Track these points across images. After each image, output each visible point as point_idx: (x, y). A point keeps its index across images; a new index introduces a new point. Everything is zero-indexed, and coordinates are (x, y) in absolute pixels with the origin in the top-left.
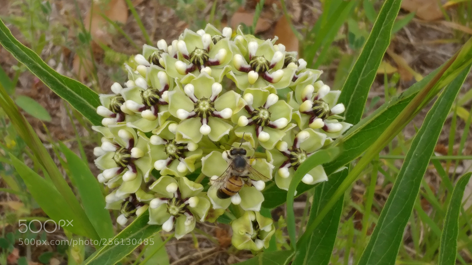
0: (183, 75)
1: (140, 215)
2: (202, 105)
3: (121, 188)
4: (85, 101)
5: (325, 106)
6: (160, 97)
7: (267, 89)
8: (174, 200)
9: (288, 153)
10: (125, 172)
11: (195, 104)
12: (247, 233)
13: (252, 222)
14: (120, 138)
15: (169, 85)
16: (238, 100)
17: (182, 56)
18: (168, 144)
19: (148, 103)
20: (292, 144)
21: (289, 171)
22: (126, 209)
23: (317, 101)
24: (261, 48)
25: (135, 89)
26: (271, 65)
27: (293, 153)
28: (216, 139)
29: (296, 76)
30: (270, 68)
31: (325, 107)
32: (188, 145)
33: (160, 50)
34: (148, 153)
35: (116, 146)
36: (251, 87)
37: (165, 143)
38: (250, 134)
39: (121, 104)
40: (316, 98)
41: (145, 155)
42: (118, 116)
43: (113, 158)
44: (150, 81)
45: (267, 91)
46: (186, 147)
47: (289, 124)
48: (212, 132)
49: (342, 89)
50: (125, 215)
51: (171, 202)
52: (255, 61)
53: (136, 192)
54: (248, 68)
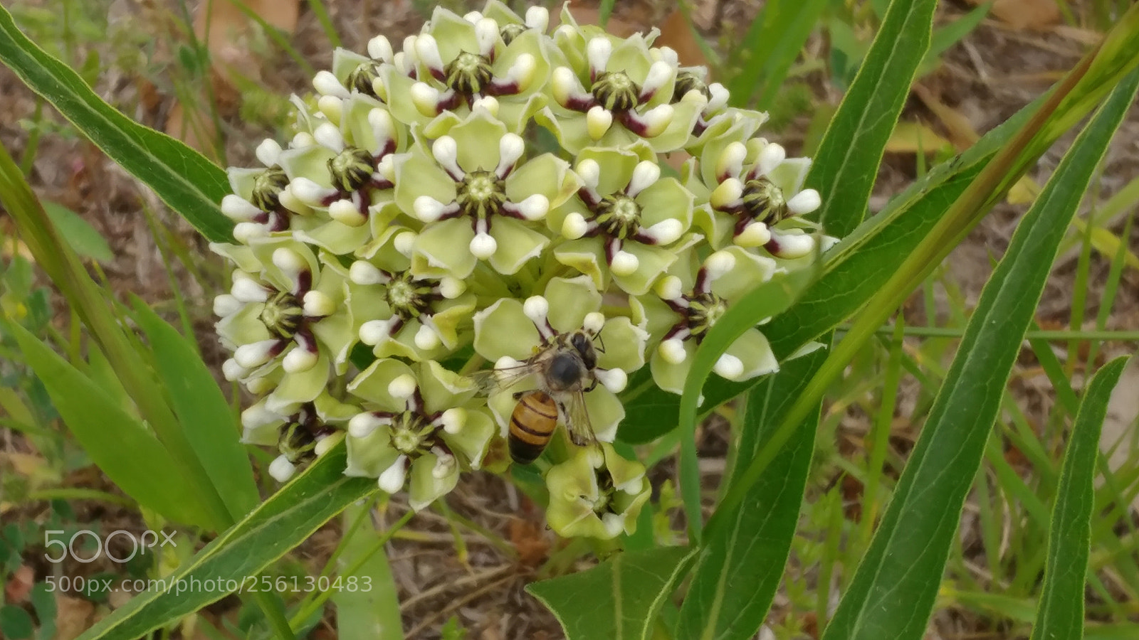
0: (429, 116)
1: (325, 455)
2: (478, 192)
3: (278, 390)
4: (193, 187)
5: (772, 192)
6: (376, 170)
7: (634, 150)
8: (407, 417)
9: (684, 303)
10: (288, 352)
11: (458, 184)
12: (583, 497)
13: (596, 470)
14: (276, 269)
15: (395, 141)
16: (562, 175)
17: (429, 72)
18: (393, 282)
19: (345, 185)
20: (692, 284)
21: (685, 347)
22: (291, 442)
23: (753, 181)
24: (618, 55)
25: (314, 152)
26: (643, 93)
27: (696, 305)
28: (509, 269)
29: (703, 123)
30: (640, 101)
31: (772, 196)
32: (442, 283)
33: (375, 60)
34: (345, 302)
35: (269, 289)
36: (594, 146)
37: (387, 280)
38: (590, 255)
39: (279, 189)
40: (752, 176)
41: (336, 311)
42: (273, 218)
43: (261, 316)
44: (350, 133)
45: (633, 154)
46: (435, 291)
47: (685, 233)
48: (499, 252)
49: (815, 158)
50: (290, 458)
51: (400, 422)
52: (605, 85)
53: (316, 399)
54: (589, 101)
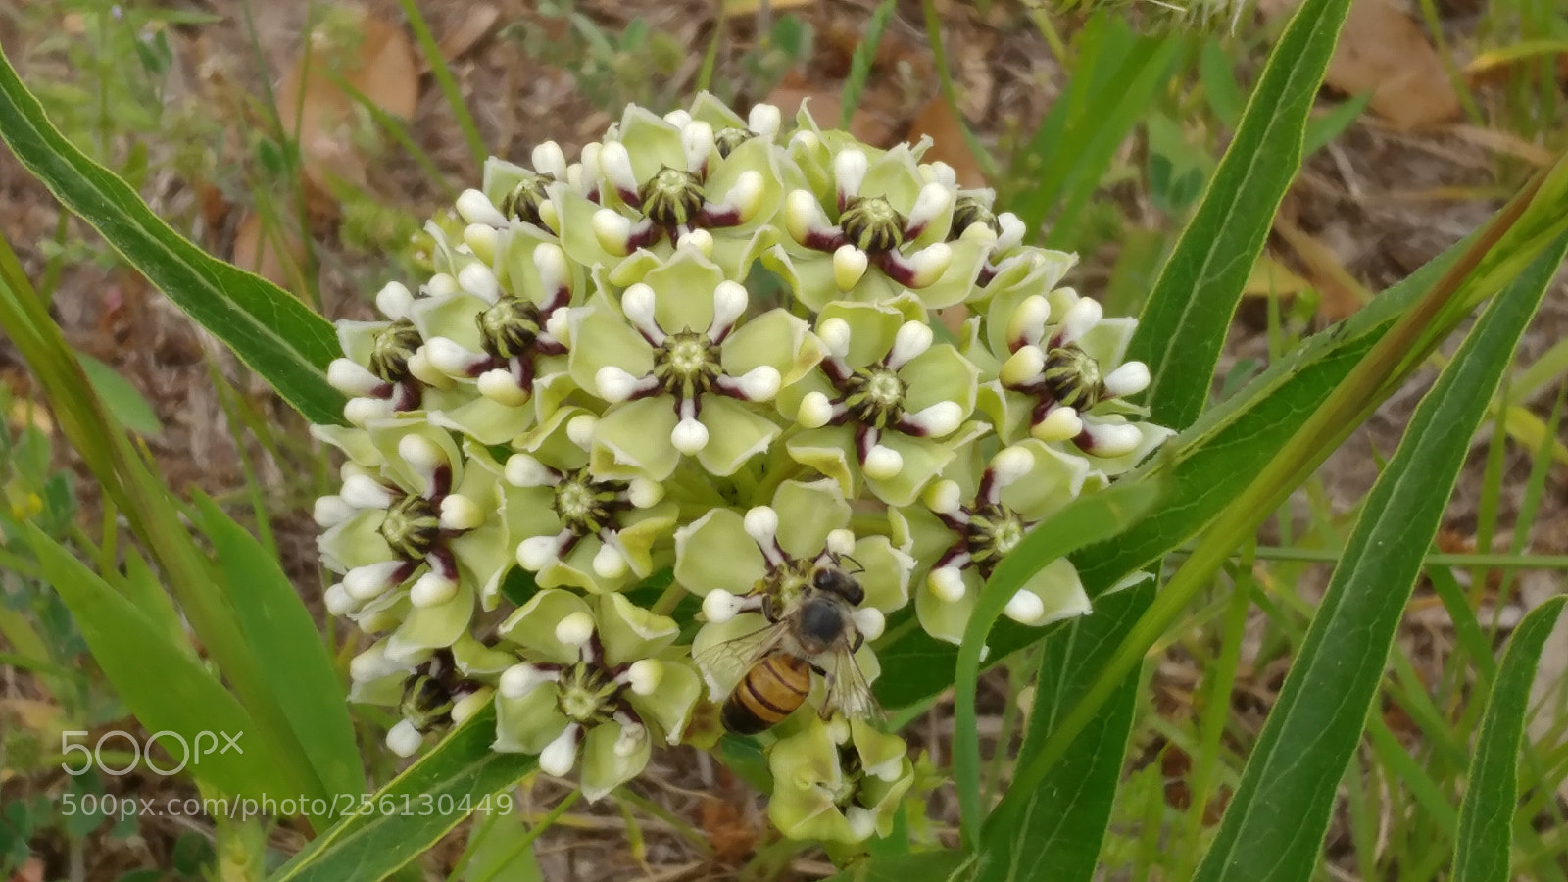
0: (617, 255)
1: (465, 722)
2: (681, 355)
3: (401, 631)
4: (287, 346)
5: (1084, 366)
6: (543, 328)
7: (896, 306)
8: (580, 671)
9: (963, 518)
10: (418, 578)
11: (656, 350)
12: (819, 784)
13: (838, 746)
14: (403, 462)
15: (570, 287)
16: (799, 340)
17: (616, 193)
18: (564, 483)
19: (500, 349)
20: (974, 490)
21: (964, 579)
22: (418, 703)
23: (1057, 349)
24: (876, 173)
25: (458, 301)
26: (909, 227)
27: (980, 521)
28: (725, 469)
29: (991, 268)
30: (905, 239)
31: (1084, 369)
32: (633, 486)
33: (543, 176)
34: (499, 511)
35: (391, 490)
36: (842, 299)
37: (556, 481)
38: (836, 451)
39: (408, 352)
40: (1056, 342)
41: (486, 521)
42: (398, 392)
43: (381, 528)
44: (508, 277)
45: (896, 311)
46: (622, 496)
47: (966, 421)
48: (712, 445)
49: (1140, 317)
50: (416, 723)
51: (571, 678)
52: (858, 215)
53: (455, 643)
54: (835, 237)
